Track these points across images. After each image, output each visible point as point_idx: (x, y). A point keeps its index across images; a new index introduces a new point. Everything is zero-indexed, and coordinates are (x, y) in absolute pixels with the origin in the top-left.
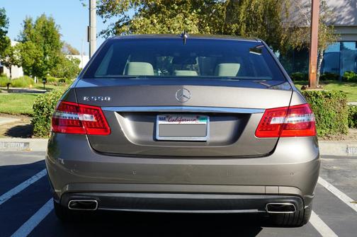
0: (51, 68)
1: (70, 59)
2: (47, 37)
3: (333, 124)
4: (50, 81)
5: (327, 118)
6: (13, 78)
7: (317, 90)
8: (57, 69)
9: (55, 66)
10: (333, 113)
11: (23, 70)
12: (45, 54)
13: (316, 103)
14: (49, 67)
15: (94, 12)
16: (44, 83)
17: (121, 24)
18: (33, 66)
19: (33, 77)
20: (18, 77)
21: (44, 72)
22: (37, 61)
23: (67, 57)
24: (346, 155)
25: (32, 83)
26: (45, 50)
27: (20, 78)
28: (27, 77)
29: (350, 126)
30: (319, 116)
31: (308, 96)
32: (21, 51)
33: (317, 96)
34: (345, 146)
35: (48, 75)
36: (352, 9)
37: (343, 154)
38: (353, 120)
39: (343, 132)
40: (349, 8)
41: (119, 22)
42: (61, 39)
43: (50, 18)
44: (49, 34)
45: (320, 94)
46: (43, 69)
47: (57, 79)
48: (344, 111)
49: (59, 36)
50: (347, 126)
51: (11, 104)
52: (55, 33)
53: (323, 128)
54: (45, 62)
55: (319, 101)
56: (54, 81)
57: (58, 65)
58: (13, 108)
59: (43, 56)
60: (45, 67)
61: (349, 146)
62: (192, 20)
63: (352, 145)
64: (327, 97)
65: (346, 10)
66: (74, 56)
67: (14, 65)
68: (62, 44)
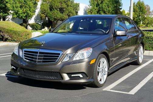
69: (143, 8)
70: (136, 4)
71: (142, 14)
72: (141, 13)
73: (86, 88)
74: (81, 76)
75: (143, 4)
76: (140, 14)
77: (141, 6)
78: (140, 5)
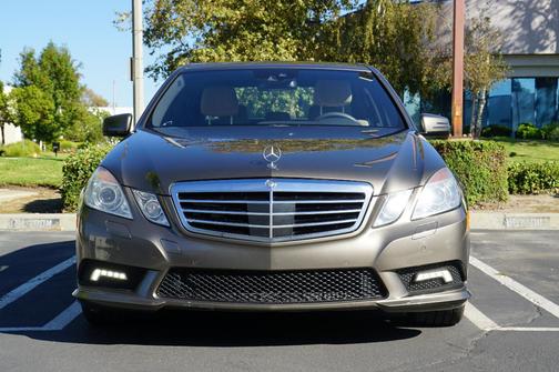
0: (65, 127)
1: (95, 113)
2: (58, 79)
3: (486, 188)
4: (65, 147)
5: (478, 178)
6: (6, 143)
7: (462, 140)
8: (74, 129)
9: (72, 124)
10: (486, 172)
11: (22, 131)
12: (57, 105)
13: (463, 158)
14: (63, 125)
15: (140, 37)
16: (55, 151)
17: (176, 56)
18: (37, 124)
19: (38, 142)
20: (15, 142)
21: (55, 134)
22: (44, 116)
23: (90, 109)
24: (504, 228)
25: (37, 151)
26: (56, 99)
27: (19, 143)
28: (28, 141)
29: (511, 191)
30: (467, 176)
31: (452, 149)
32: (19, 101)
33: (463, 148)
34: (502, 216)
35: (62, 137)
36: (526, 32)
37: (498, 226)
38: (517, 183)
39: (501, 199)
40: (520, 30)
41: (173, 53)
42: (81, 82)
43: (63, 50)
44: (62, 75)
45: (467, 145)
46: (54, 130)
47: (75, 145)
48: (501, 169)
49: (77, 76)
50: (506, 190)
51: (24, 172)
52: (70, 72)
53: (472, 194)
54: (57, 119)
55: (467, 155)
56: (70, 147)
57: (77, 123)
58: (26, 177)
59: (53, 107)
60: (56, 125)
61: (508, 215)
62: (287, 48)
63: (512, 215)
64: (477, 149)
65: (515, 33)
66: (101, 109)
67: (9, 122)
68: (82, 89)
69: (68, 74)
70: (37, 56)
71: (67, 98)
72: (60, 94)
73: (420, 332)
74: (447, 275)
75: (65, 59)
76: (59, 100)
77: (59, 65)
78: (55, 65)
